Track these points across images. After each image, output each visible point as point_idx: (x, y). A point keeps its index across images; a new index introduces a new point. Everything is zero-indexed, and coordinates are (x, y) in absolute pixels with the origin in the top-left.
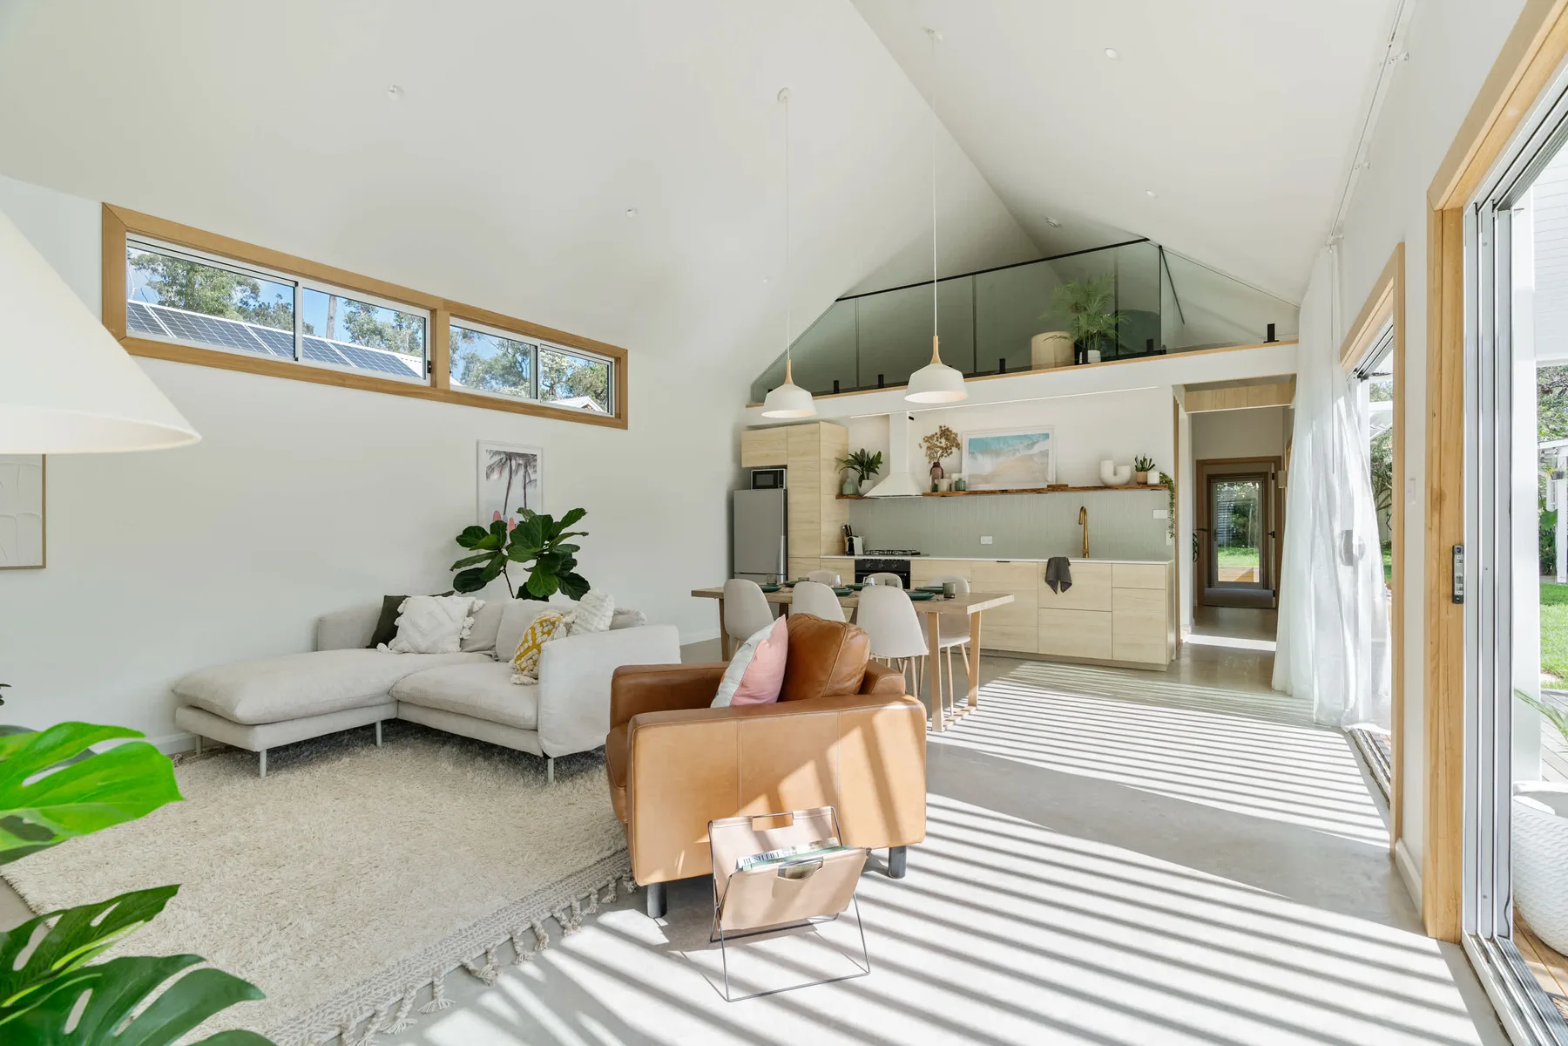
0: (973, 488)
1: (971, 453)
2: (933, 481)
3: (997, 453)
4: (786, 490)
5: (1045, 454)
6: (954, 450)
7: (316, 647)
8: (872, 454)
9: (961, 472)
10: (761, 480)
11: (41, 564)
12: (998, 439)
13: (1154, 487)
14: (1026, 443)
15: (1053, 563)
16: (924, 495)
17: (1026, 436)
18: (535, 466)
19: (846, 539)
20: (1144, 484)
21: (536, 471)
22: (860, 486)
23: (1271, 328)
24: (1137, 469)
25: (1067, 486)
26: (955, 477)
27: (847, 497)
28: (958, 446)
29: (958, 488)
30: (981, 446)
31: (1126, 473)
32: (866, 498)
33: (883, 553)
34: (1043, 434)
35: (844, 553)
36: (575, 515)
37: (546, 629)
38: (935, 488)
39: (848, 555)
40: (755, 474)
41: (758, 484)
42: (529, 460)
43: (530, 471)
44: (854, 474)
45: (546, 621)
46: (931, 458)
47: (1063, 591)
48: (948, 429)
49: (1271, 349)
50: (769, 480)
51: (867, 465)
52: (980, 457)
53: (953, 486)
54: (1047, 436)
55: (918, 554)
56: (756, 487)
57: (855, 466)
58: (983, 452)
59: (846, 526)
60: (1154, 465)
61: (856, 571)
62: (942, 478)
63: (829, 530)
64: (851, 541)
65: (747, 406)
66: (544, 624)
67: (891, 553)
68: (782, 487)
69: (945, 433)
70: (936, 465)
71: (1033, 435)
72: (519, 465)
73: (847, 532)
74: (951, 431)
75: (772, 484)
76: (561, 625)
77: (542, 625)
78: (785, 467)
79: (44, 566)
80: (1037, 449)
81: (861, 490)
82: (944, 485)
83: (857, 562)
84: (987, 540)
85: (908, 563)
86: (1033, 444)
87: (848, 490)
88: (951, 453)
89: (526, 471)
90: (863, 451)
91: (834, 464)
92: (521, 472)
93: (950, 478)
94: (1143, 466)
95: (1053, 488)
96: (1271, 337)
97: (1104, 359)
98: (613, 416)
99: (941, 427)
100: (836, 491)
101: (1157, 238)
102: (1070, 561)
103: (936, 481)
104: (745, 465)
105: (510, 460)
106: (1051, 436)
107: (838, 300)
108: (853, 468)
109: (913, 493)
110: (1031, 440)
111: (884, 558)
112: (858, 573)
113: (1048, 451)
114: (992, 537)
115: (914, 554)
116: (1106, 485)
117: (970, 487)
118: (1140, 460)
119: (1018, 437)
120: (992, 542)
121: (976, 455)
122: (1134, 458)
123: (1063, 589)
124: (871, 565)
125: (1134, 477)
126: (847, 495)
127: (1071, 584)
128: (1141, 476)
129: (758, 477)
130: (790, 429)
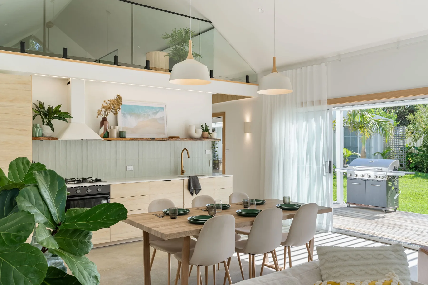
0: (131, 136)
1: (123, 114)
3: (138, 116)
5: (162, 119)
6: (117, 110)
9: (118, 125)
12: (138, 107)
14: (153, 111)
15: (192, 181)
17: (152, 108)
20: (207, 138)
23: (247, 76)
24: (203, 131)
29: (121, 136)
30: (131, 110)
31: (200, 133)
32: (58, 140)
34: (161, 108)
38: (106, 135)
47: (197, 193)
49: (247, 85)
52: (129, 117)
53: (119, 134)
54: (162, 109)
57: (40, 114)
58: (130, 114)
60: (209, 129)
62: (110, 128)
67: (84, 180)
70: (105, 119)
71: (156, 107)
74: (121, 99)
80: (159, 115)
82: (113, 133)
84: (130, 168)
86: (156, 113)
87: (38, 133)
93: (115, 129)
94: (205, 129)
95: (171, 138)
99: (118, 95)
106: (164, 109)
109: (98, 137)
110: (156, 110)
111: (88, 185)
112: (69, 199)
113: (163, 117)
114: (133, 166)
115: (99, 181)
116: (191, 138)
117: (127, 135)
118: (204, 126)
119: (149, 108)
120: (133, 169)
121: (126, 115)
122: (202, 126)
123: (197, 192)
124: (81, 191)
125: (203, 134)
126: (37, 137)
127: (201, 189)
128: (206, 134)
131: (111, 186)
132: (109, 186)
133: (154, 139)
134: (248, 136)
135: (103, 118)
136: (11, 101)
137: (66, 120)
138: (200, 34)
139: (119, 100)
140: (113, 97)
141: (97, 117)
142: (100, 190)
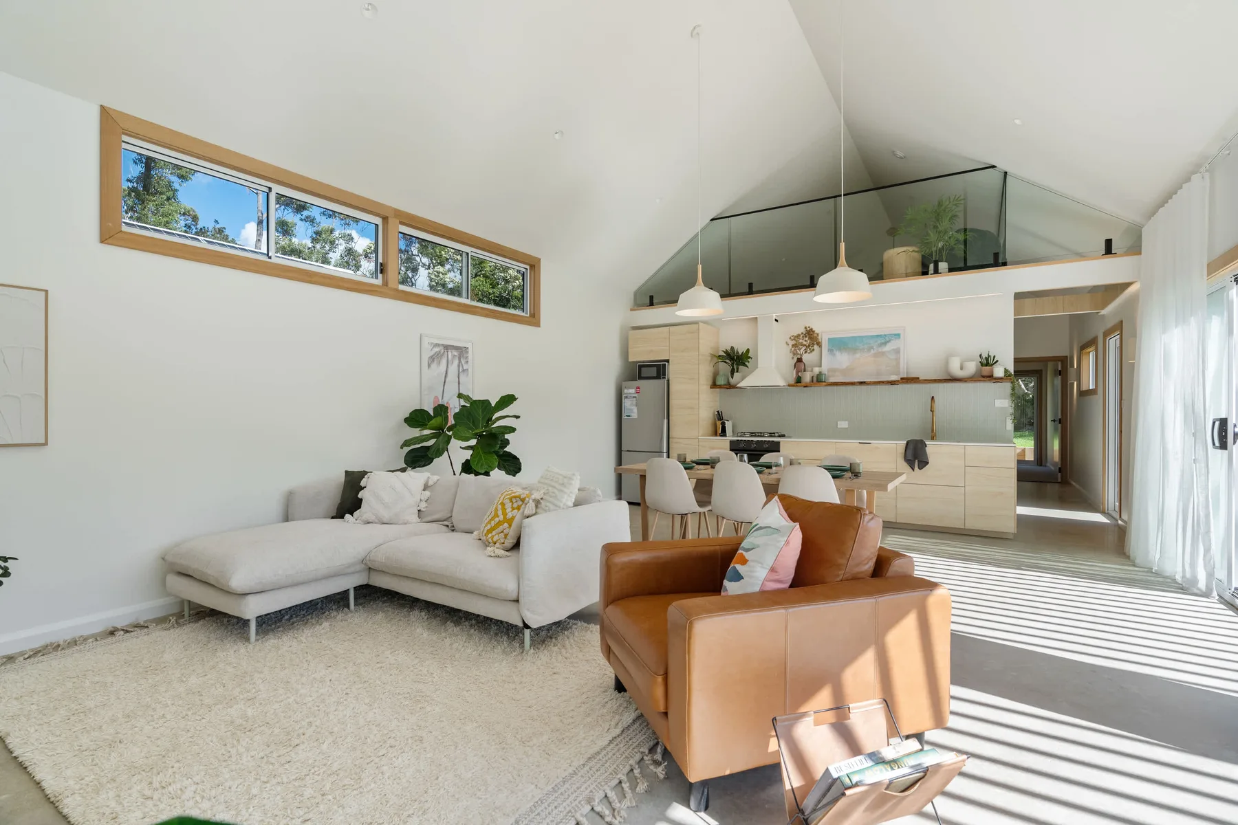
0: (832, 380)
1: (830, 351)
2: (797, 373)
3: (854, 350)
4: (668, 381)
5: (897, 351)
6: (816, 347)
7: (287, 518)
8: (741, 349)
9: (821, 366)
10: (645, 372)
11: (43, 441)
12: (854, 338)
13: (998, 380)
14: (879, 342)
15: (911, 447)
16: (789, 385)
17: (879, 336)
18: (467, 357)
19: (719, 423)
20: (990, 377)
21: (467, 362)
22: (732, 378)
23: (1109, 243)
24: (982, 364)
25: (918, 378)
26: (817, 370)
27: (720, 387)
28: (819, 344)
29: (819, 380)
30: (840, 344)
31: (972, 367)
32: (737, 388)
33: (752, 434)
34: (895, 335)
35: (715, 434)
36: (508, 400)
37: (515, 505)
38: (799, 380)
39: (721, 436)
40: (640, 367)
41: (643, 375)
42: (462, 351)
43: (463, 361)
44: (725, 368)
45: (515, 497)
46: (794, 354)
47: (921, 468)
48: (811, 329)
49: (1109, 260)
50: (653, 372)
51: (737, 360)
52: (838, 354)
53: (815, 379)
54: (898, 335)
55: (783, 436)
56: (641, 378)
57: (727, 361)
58: (840, 349)
59: (718, 412)
60: (997, 361)
62: (805, 371)
63: (705, 414)
64: (723, 424)
65: (631, 310)
66: (514, 500)
67: (761, 434)
68: (665, 378)
69: (810, 333)
70: (800, 360)
71: (886, 335)
72: (455, 356)
73: (719, 416)
74: (813, 332)
75: (655, 375)
76: (531, 501)
77: (512, 501)
78: (668, 361)
79: (46, 444)
80: (890, 346)
81: (732, 381)
82: (807, 377)
83: (732, 442)
84: (843, 424)
85: (778, 443)
86: (885, 343)
87: (721, 381)
88: (813, 350)
89: (460, 362)
90: (732, 348)
91: (709, 358)
92: (456, 362)
93: (812, 371)
94: (988, 362)
95: (907, 380)
96: (1109, 248)
97: (951, 270)
98: (528, 315)
99: (806, 328)
100: (710, 383)
101: (1002, 165)
102: (927, 443)
103: (800, 374)
104: (631, 359)
105: (447, 352)
106: (902, 336)
107: (712, 220)
108: (725, 362)
109: (781, 383)
110: (884, 339)
113: (899, 349)
114: (847, 422)
115: (781, 436)
116: (949, 379)
117: (829, 379)
118: (985, 356)
119: (873, 337)
120: (847, 426)
121: (835, 352)
122: (979, 355)
125: (978, 371)
126: (720, 385)
127: (928, 463)
128: (986, 370)
129: (643, 369)
130: (672, 328)
135: (798, 359)
137: (748, 367)
141: (793, 358)
142: (766, 446)
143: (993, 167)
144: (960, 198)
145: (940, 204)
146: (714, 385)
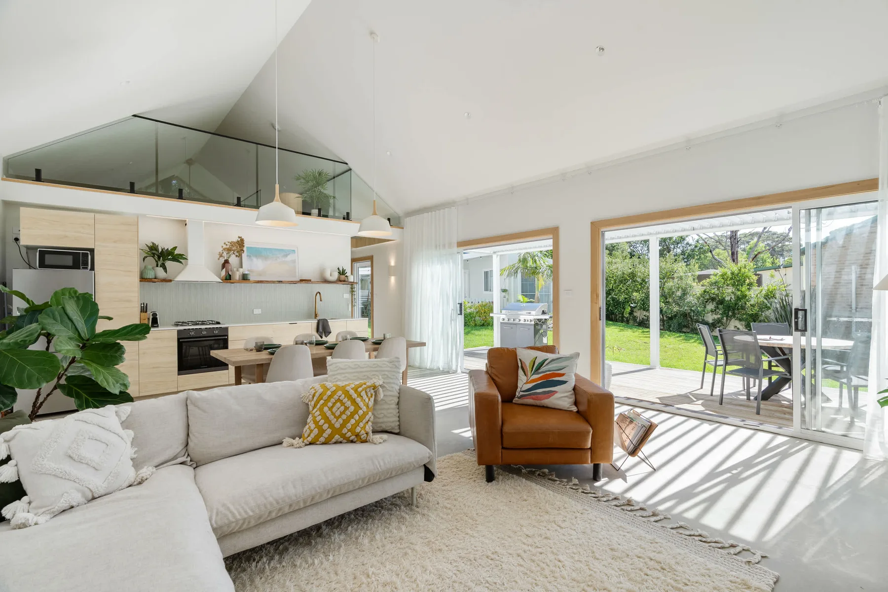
0: (255, 278)
1: (249, 256)
2: (226, 271)
3: (266, 258)
4: (93, 271)
5: (294, 262)
6: (241, 253)
8: (166, 246)
9: (243, 269)
10: (49, 259)
12: (265, 249)
14: (283, 254)
15: (320, 323)
16: (222, 281)
17: (282, 250)
19: (146, 315)
20: (344, 281)
22: (160, 273)
23: (389, 220)
24: (340, 273)
25: (310, 280)
26: (241, 271)
27: (150, 281)
28: (243, 251)
29: (245, 278)
30: (257, 253)
31: (336, 276)
32: (173, 282)
33: (194, 323)
34: (292, 251)
38: (228, 277)
39: (152, 327)
40: (43, 254)
41: (47, 262)
46: (221, 256)
48: (242, 239)
51: (163, 255)
52: (255, 259)
53: (242, 277)
54: (294, 251)
56: (44, 265)
57: (151, 255)
58: (256, 256)
60: (347, 272)
61: (179, 339)
64: (155, 315)
65: (3, 179)
67: (203, 323)
68: (87, 268)
70: (227, 262)
71: (286, 250)
74: (243, 241)
75: (71, 265)
78: (92, 251)
80: (289, 258)
82: (234, 276)
83: (179, 332)
84: (257, 311)
86: (286, 256)
87: (151, 275)
90: (155, 244)
93: (238, 271)
94: (342, 273)
95: (302, 281)
100: (138, 275)
101: (351, 165)
102: (329, 321)
106: (296, 251)
107: (135, 116)
109: (212, 279)
110: (286, 253)
111: (203, 327)
112: (181, 340)
113: (295, 260)
114: (260, 310)
115: (218, 323)
116: (326, 281)
117: (252, 278)
118: (341, 269)
119: (278, 250)
120: (260, 313)
121: (252, 258)
122: (338, 269)
123: (326, 335)
124: (194, 333)
125: (339, 278)
126: (148, 279)
127: (331, 332)
128: (343, 277)
129: (47, 256)
130: (97, 216)
131: (229, 328)
132: (226, 329)
133: (282, 281)
134: (393, 279)
135: (225, 260)
136: (115, 242)
137: (181, 262)
138: (334, 178)
139: (241, 243)
140: (235, 239)
141: (219, 259)
142: (217, 332)
143: (347, 164)
144: (329, 174)
145: (320, 174)
146: (143, 279)
